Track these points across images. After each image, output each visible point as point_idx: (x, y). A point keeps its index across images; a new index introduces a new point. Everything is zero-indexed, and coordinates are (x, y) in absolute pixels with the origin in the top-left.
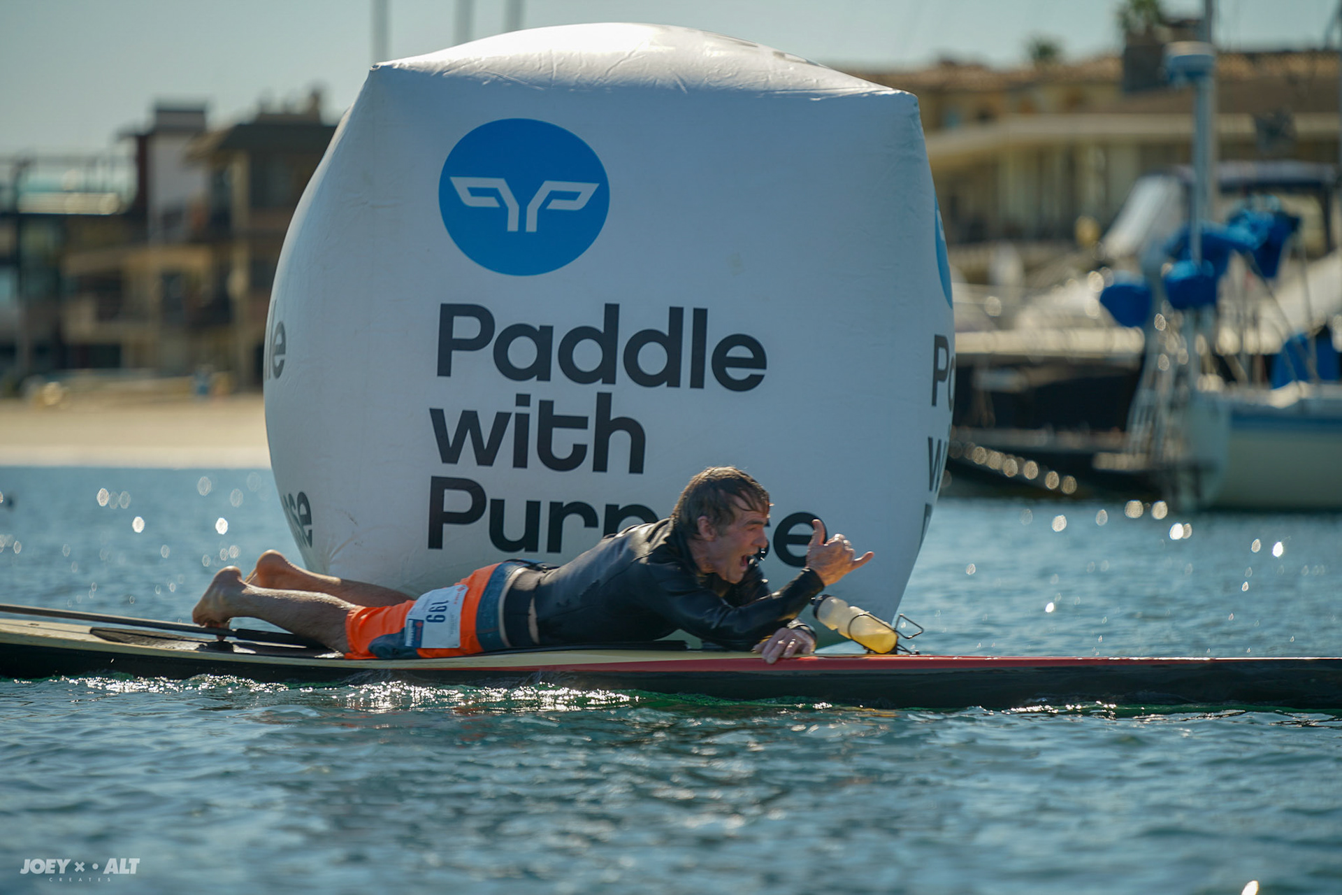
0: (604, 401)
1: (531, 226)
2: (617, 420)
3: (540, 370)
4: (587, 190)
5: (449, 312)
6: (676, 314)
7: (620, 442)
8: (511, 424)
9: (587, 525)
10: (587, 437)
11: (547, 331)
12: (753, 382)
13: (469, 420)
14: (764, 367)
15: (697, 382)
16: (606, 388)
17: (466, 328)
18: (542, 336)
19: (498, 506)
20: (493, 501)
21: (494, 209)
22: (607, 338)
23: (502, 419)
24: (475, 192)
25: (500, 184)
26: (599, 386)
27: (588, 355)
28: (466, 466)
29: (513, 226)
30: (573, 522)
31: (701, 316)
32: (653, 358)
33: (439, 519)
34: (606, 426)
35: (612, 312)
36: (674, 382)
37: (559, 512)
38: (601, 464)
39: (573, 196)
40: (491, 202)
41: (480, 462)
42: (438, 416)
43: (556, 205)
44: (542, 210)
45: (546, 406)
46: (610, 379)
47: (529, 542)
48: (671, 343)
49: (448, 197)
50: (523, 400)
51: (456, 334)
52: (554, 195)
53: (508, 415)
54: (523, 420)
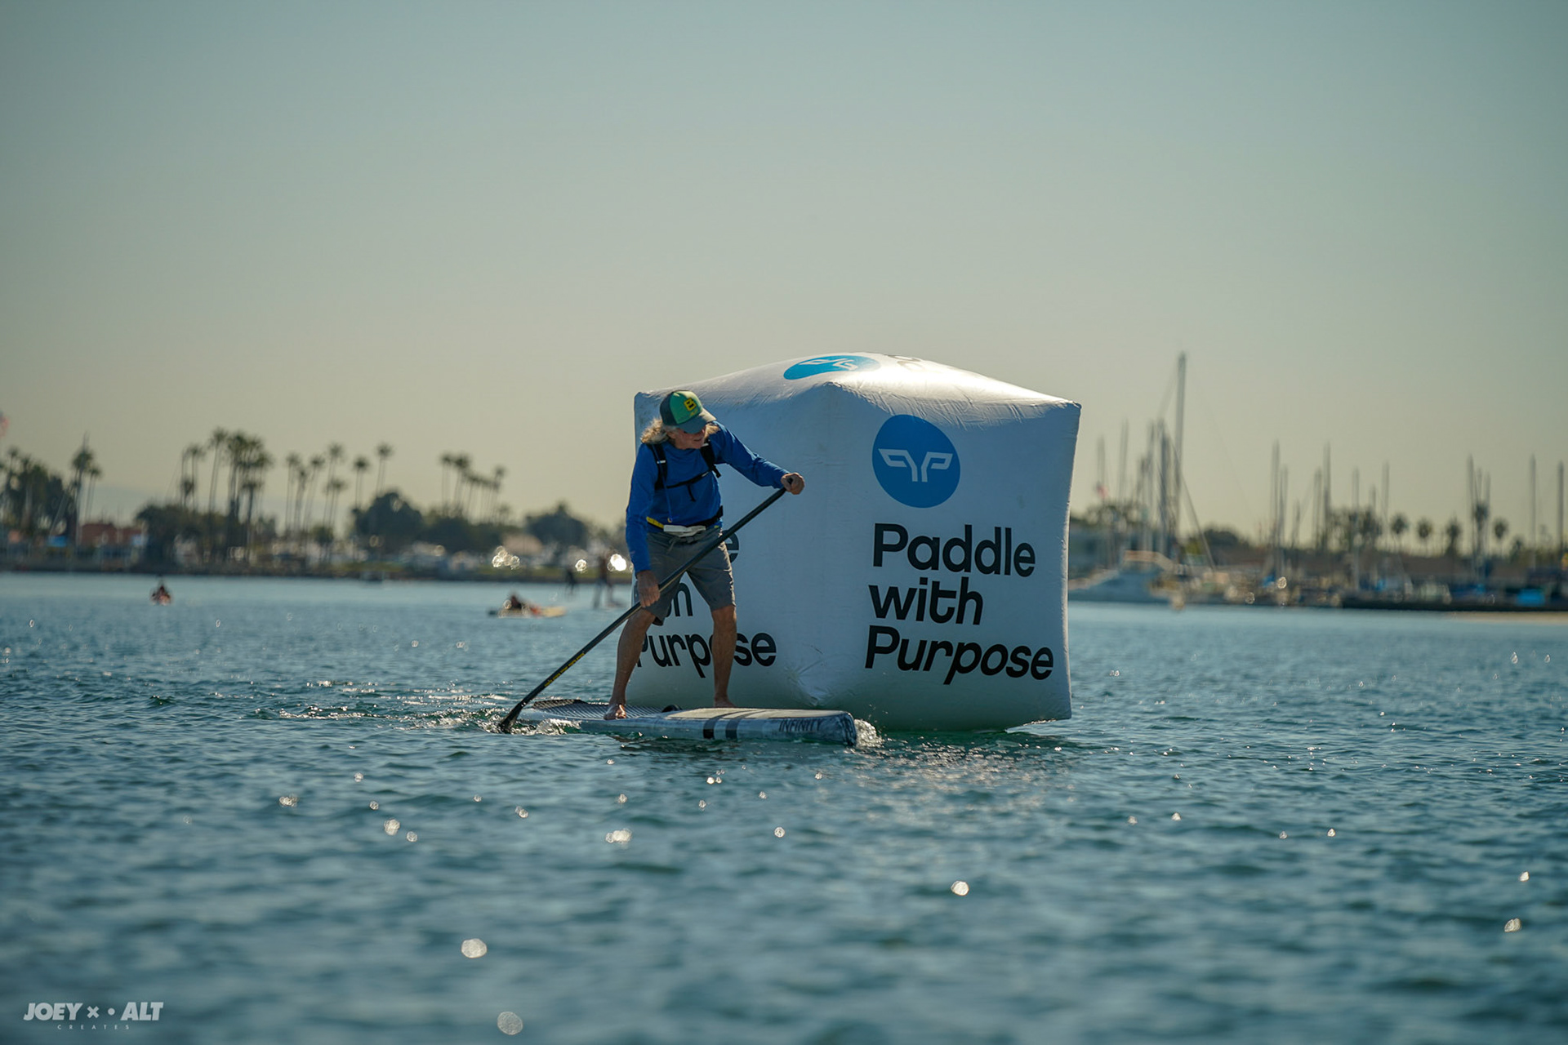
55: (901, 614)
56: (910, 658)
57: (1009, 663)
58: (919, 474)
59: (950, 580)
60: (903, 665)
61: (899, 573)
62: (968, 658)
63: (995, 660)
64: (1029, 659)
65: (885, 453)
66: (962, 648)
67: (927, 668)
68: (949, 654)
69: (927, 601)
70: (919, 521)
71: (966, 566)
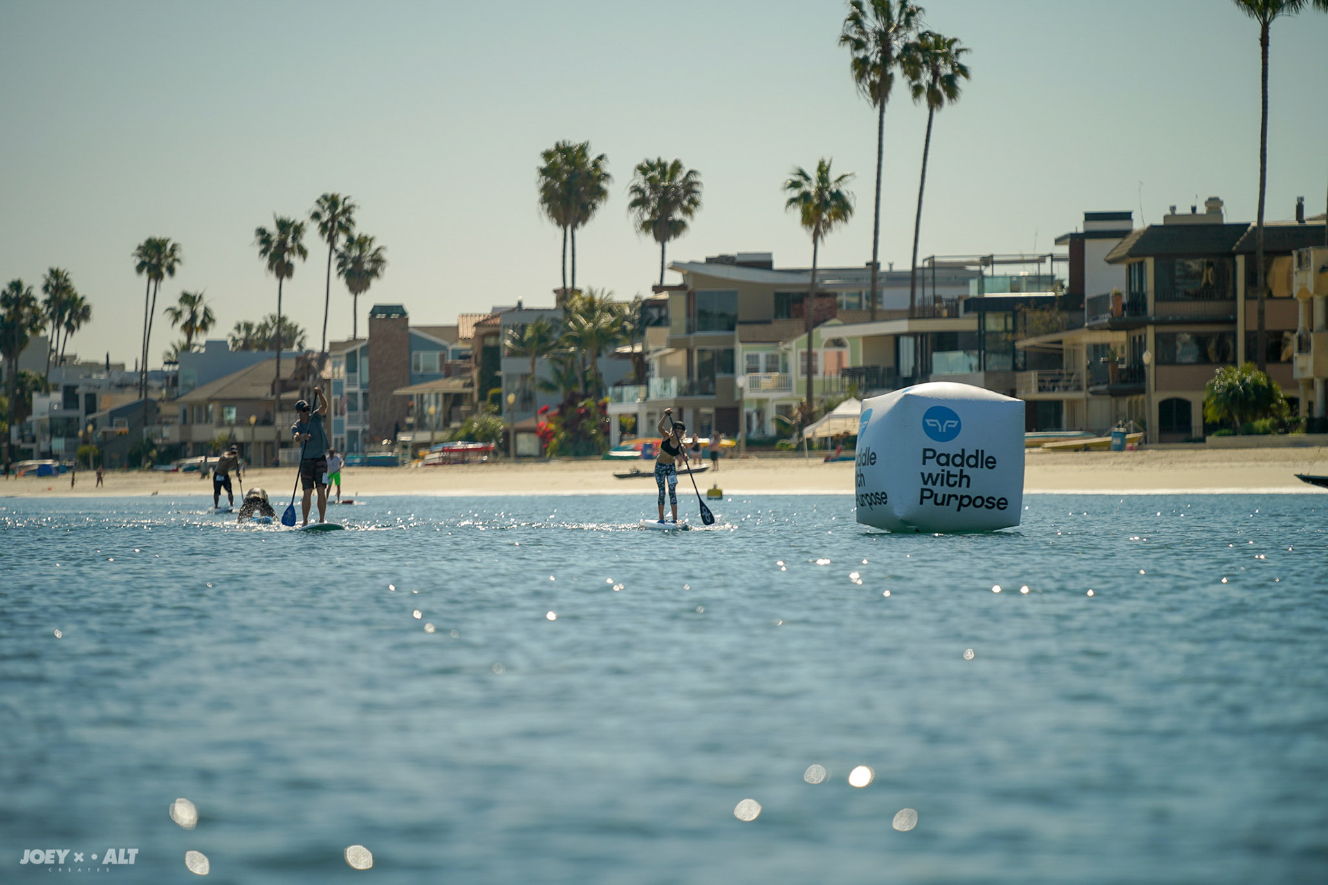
0: (961, 471)
1: (944, 431)
2: (964, 476)
3: (947, 464)
4: (956, 422)
5: (925, 450)
6: (977, 451)
7: (965, 480)
9: (956, 500)
10: (957, 479)
11: (949, 455)
12: (994, 467)
13: (930, 475)
14: (996, 463)
15: (982, 467)
16: (962, 468)
17: (929, 454)
18: (948, 456)
19: (936, 495)
21: (935, 427)
22: (962, 457)
23: (938, 475)
24: (931, 423)
25: (936, 421)
26: (960, 468)
27: (958, 461)
28: (929, 486)
29: (940, 431)
30: (953, 499)
31: (982, 451)
32: (972, 461)
33: (922, 497)
34: (962, 477)
35: (963, 450)
36: (977, 467)
37: (950, 496)
38: (960, 486)
39: (953, 424)
40: (935, 425)
41: (933, 485)
42: (922, 474)
43: (949, 426)
44: (947, 427)
45: (948, 472)
46: (963, 466)
47: (942, 504)
48: (976, 458)
49: (925, 424)
50: (943, 471)
51: (927, 455)
52: (949, 424)
54: (943, 475)
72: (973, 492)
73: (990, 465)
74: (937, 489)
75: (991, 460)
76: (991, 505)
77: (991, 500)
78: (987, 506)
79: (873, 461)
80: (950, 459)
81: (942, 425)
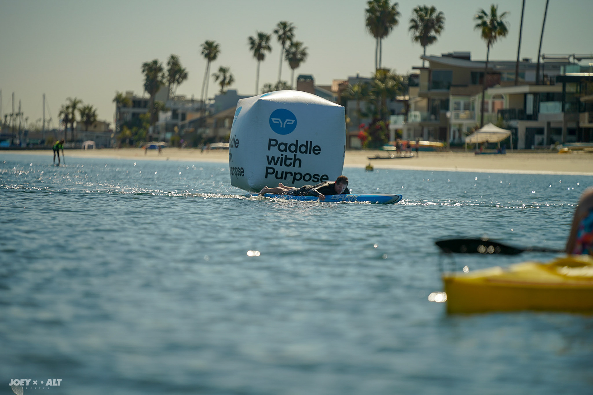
0: (295, 156)
1: (284, 127)
2: (297, 159)
3: (285, 150)
4: (293, 121)
5: (270, 140)
6: (307, 142)
7: (297, 162)
8: (280, 159)
9: (291, 175)
10: (292, 161)
12: (319, 153)
13: (273, 158)
14: (320, 151)
15: (310, 153)
16: (296, 154)
17: (273, 143)
18: (286, 145)
19: (277, 172)
20: (276, 171)
21: (278, 124)
22: (296, 145)
23: (278, 158)
24: (275, 121)
25: (279, 119)
26: (295, 153)
27: (293, 148)
28: (272, 165)
29: (281, 126)
30: (289, 175)
31: (311, 142)
32: (303, 149)
33: (267, 173)
34: (295, 159)
35: (297, 141)
36: (307, 153)
37: (287, 173)
38: (294, 166)
39: (291, 122)
40: (278, 122)
41: (275, 165)
42: (268, 157)
43: (288, 123)
44: (286, 124)
45: (286, 156)
46: (296, 152)
47: (281, 178)
48: (306, 147)
49: (271, 121)
50: (282, 155)
51: (271, 144)
52: (288, 122)
53: (280, 157)
54: (282, 158)
55: (276, 164)
56: (279, 176)
57: (312, 178)
58: (283, 125)
59: (291, 155)
60: (276, 177)
61: (275, 152)
62: (298, 177)
63: (307, 177)
64: (319, 178)
65: (273, 119)
66: (296, 174)
67: (285, 178)
68: (292, 175)
69: (284, 161)
70: (281, 138)
71: (296, 151)
72: (303, 170)
73: (316, 152)
74: (278, 168)
75: (317, 148)
76: (316, 180)
77: (316, 176)
78: (313, 181)
79: (237, 145)
80: (287, 147)
81: (283, 123)
